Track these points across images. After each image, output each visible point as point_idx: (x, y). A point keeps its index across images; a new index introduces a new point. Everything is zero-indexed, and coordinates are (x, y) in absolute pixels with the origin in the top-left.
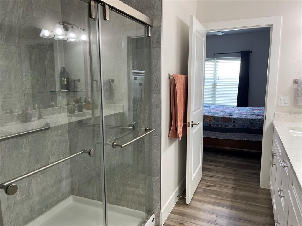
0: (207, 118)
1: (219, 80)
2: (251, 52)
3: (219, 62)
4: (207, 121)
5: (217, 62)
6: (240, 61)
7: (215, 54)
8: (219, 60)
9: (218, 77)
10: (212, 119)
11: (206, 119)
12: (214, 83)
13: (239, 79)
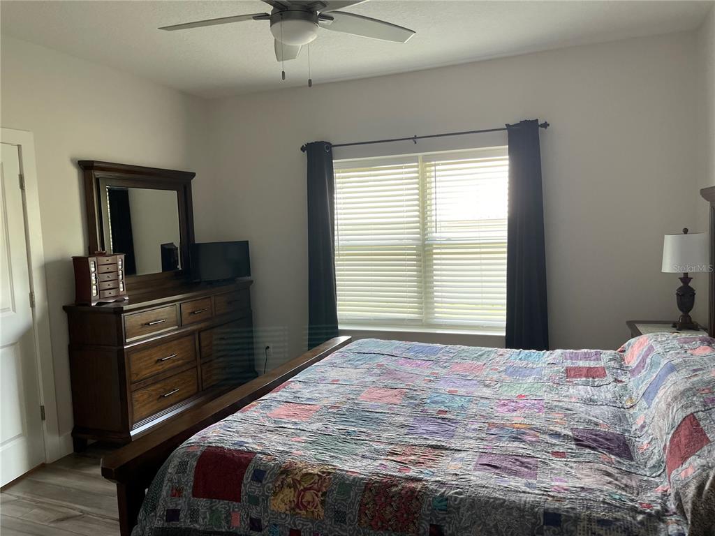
0: (281, 487)
1: (437, 235)
2: (546, 125)
3: (433, 168)
4: (282, 508)
5: (428, 169)
6: (507, 162)
7: (416, 137)
8: (433, 163)
9: (434, 224)
10: (308, 496)
11: (275, 494)
12: (424, 246)
13: (506, 228)
